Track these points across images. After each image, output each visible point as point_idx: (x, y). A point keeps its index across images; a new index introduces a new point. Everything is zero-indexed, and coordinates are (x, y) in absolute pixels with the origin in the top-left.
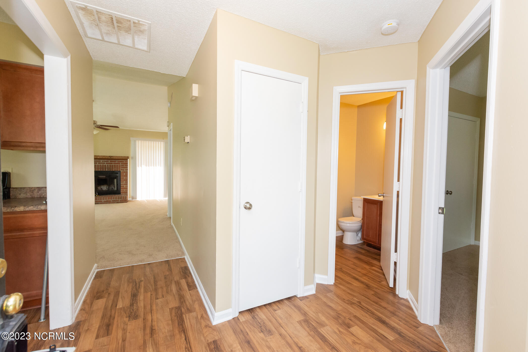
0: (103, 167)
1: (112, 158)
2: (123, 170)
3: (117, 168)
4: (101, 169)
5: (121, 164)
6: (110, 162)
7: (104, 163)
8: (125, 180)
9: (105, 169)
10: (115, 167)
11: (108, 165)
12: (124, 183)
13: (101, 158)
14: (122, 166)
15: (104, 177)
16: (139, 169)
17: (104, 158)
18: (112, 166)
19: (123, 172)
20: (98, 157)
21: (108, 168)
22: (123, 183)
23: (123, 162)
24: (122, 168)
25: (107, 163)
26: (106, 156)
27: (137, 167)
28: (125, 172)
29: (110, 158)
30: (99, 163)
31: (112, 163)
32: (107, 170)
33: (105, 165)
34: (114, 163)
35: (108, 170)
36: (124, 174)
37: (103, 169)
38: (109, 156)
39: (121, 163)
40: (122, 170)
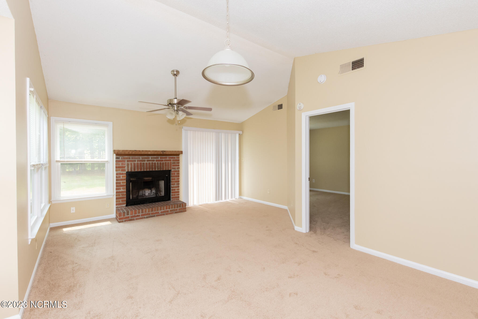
0: (152, 166)
1: (165, 153)
2: (175, 168)
3: (168, 166)
4: (149, 168)
5: (172, 161)
6: (161, 158)
7: (154, 161)
8: (176, 182)
9: (155, 169)
10: (166, 165)
11: (158, 163)
12: (176, 185)
13: (153, 153)
14: (173, 163)
15: (151, 178)
16: (190, 167)
17: (156, 153)
18: (163, 163)
19: (174, 171)
20: (149, 153)
21: (158, 167)
22: (174, 186)
23: (175, 158)
24: (173, 166)
25: (156, 161)
26: (159, 151)
27: (189, 165)
28: (176, 171)
29: (163, 153)
30: (147, 161)
31: (162, 161)
32: (156, 170)
33: (155, 163)
34: (165, 161)
35: (158, 169)
36: (175, 174)
37: (152, 168)
38: (162, 151)
39: (172, 159)
40: (173, 168)
